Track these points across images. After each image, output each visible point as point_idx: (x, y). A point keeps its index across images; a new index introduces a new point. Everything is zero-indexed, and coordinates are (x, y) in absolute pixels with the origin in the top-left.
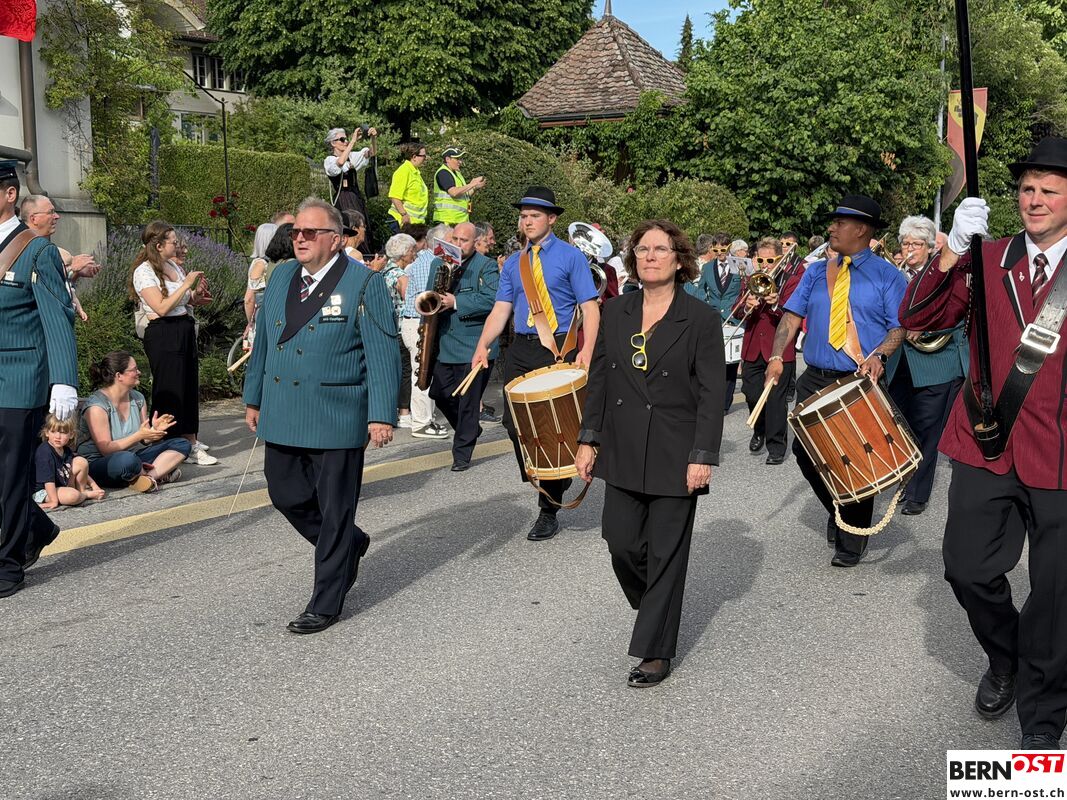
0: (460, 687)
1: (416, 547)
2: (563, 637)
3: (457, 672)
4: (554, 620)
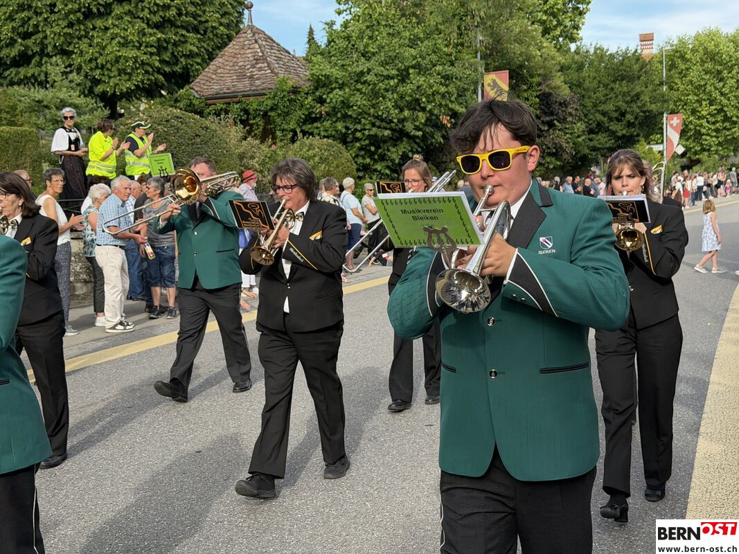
2: (217, 477)
4: (212, 464)
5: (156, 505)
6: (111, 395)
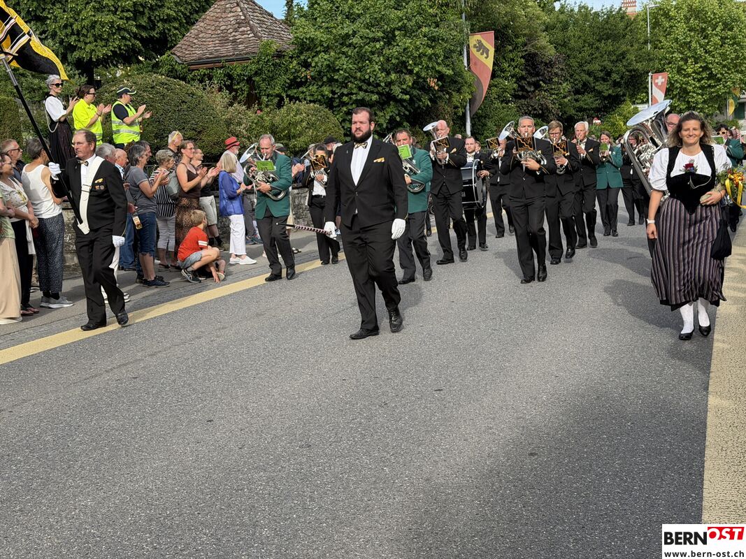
0: (155, 493)
1: (117, 387)
2: (231, 445)
3: (153, 481)
4: (225, 433)
5: (174, 475)
6: (115, 365)
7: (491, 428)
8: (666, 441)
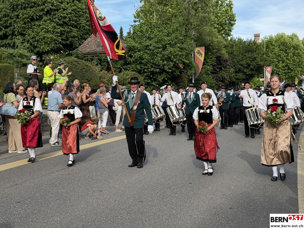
1: (62, 177)
2: (111, 200)
4: (107, 196)
6: (60, 169)
7: (213, 198)
8: (283, 205)
